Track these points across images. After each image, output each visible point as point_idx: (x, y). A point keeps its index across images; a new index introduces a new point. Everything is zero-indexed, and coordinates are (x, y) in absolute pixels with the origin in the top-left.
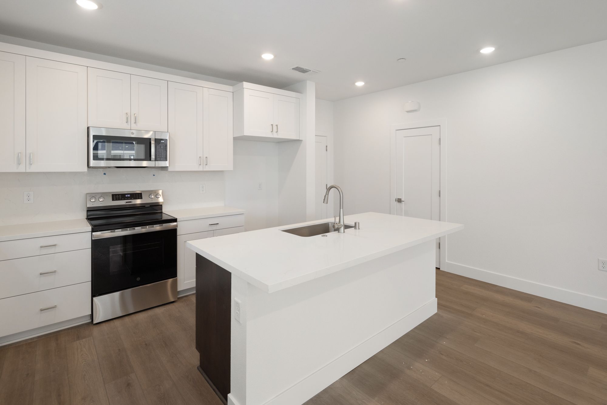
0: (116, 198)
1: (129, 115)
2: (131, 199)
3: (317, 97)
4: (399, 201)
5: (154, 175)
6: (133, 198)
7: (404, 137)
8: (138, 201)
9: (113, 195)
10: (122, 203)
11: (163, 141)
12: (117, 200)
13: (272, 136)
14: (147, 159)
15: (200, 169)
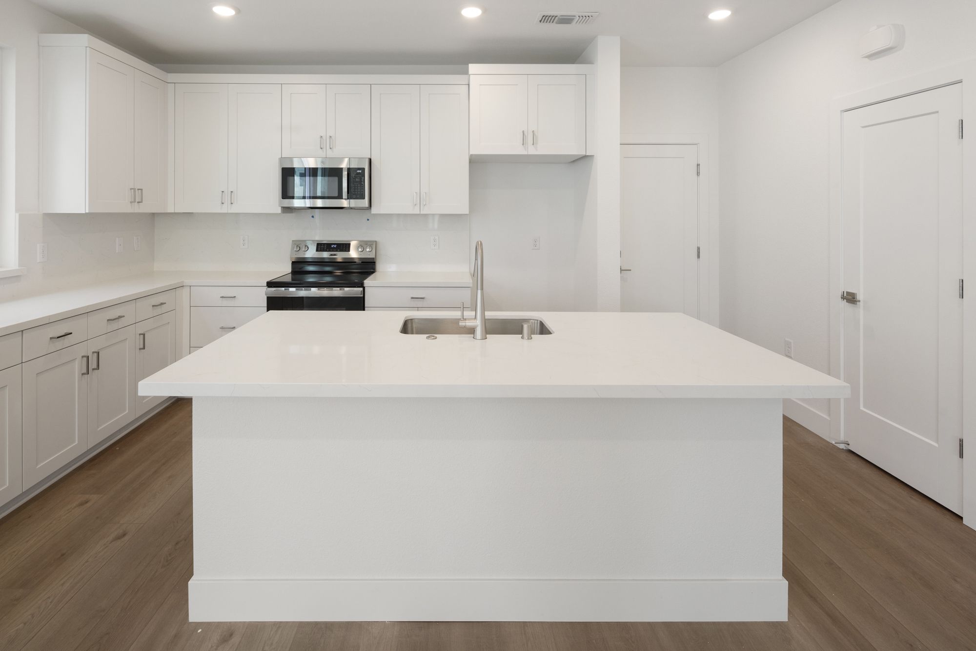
0: (321, 248)
1: (324, 138)
2: (337, 251)
3: (625, 64)
4: (851, 298)
5: (368, 220)
6: (339, 250)
7: (863, 127)
8: (340, 256)
9: (318, 244)
10: (325, 255)
11: (360, 171)
12: (321, 251)
13: (525, 153)
14: (340, 197)
15: (416, 211)
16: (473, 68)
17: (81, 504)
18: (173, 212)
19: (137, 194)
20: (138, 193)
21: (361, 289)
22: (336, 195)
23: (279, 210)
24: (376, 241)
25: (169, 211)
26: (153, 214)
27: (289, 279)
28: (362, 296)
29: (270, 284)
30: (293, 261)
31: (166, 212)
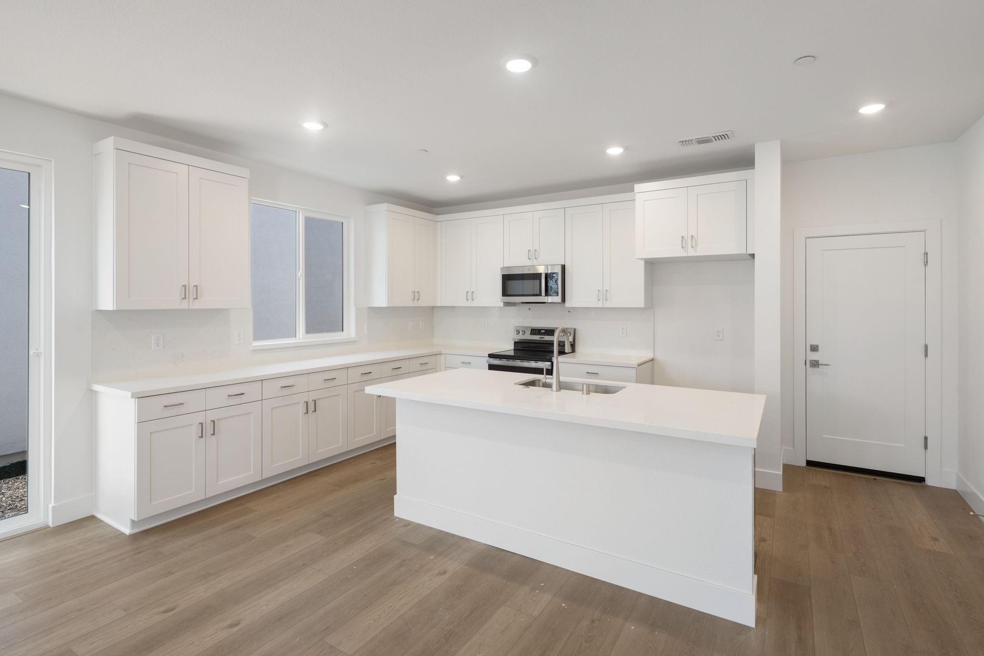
0: (534, 332)
1: (531, 251)
2: (545, 335)
5: (569, 312)
8: (545, 339)
9: (532, 330)
10: (537, 338)
11: (555, 275)
12: (533, 335)
13: (685, 255)
14: (540, 295)
15: (600, 305)
16: (639, 187)
17: (372, 464)
18: (440, 305)
19: (416, 296)
20: (417, 294)
21: (550, 363)
22: (538, 293)
23: (502, 304)
24: (575, 329)
25: (438, 305)
26: (433, 307)
27: (512, 353)
28: (550, 368)
29: (491, 356)
30: (516, 341)
31: (436, 305)
